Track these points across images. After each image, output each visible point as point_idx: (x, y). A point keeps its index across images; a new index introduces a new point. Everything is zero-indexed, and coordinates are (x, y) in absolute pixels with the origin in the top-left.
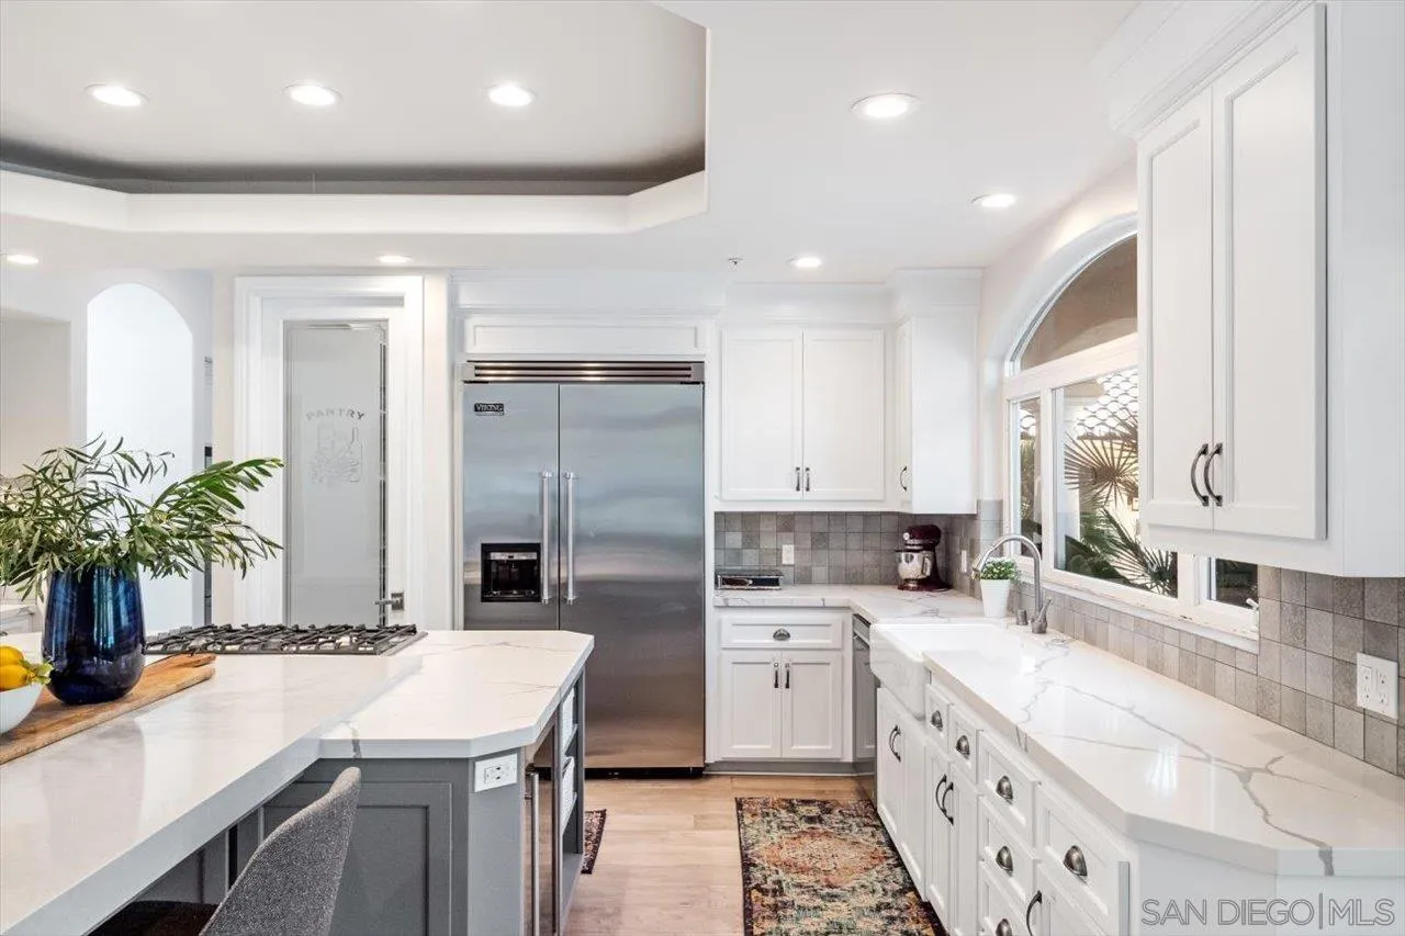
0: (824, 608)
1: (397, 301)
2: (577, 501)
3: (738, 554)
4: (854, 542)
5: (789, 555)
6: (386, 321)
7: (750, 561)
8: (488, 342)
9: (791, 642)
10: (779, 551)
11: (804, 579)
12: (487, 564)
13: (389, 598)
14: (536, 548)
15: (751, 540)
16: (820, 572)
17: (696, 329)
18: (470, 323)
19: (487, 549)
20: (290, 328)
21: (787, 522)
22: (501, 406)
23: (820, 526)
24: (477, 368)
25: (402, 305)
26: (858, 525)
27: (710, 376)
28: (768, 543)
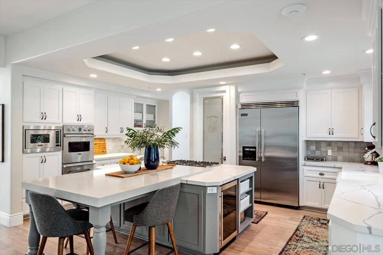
0: (335, 167)
1: (224, 92)
2: (265, 137)
3: (314, 152)
4: (351, 150)
5: (330, 153)
6: (223, 96)
7: (318, 154)
8: (244, 100)
9: (324, 176)
10: (327, 151)
11: (335, 159)
12: (244, 151)
13: (223, 158)
14: (255, 148)
15: (318, 148)
16: (340, 158)
17: (296, 92)
18: (241, 95)
19: (244, 148)
20: (205, 99)
21: (329, 144)
22: (247, 114)
23: (340, 145)
24: (242, 106)
25: (226, 92)
26: (353, 145)
27: (301, 104)
28: (323, 149)
